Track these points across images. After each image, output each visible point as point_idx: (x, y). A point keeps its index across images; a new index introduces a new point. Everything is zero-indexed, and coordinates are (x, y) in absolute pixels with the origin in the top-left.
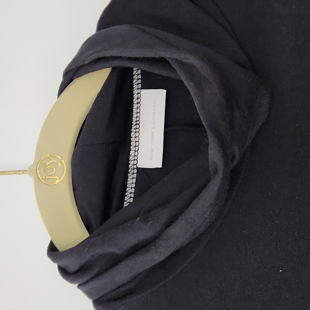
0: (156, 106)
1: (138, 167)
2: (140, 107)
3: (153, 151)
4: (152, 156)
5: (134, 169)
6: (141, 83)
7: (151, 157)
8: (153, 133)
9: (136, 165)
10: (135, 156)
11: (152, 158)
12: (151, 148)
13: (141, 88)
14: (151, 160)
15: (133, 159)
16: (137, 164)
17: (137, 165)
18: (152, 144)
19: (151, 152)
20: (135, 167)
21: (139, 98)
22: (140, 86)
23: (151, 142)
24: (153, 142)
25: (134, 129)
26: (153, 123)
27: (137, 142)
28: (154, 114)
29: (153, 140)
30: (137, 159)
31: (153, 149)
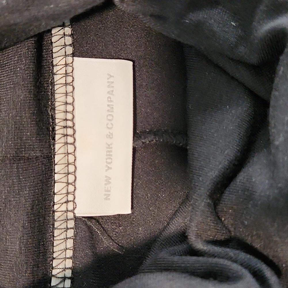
0: (114, 93)
1: (77, 215)
2: (72, 92)
3: (110, 183)
4: (109, 191)
5: (67, 220)
6: (73, 45)
7: (106, 193)
8: (109, 146)
9: (73, 211)
10: (68, 193)
11: (109, 195)
12: (106, 176)
13: (74, 55)
14: (106, 199)
15: (64, 200)
16: (74, 209)
17: (76, 211)
18: (109, 167)
19: (106, 184)
20: (70, 215)
21: (71, 74)
22: (70, 50)
23: (106, 164)
24: (110, 163)
25: (60, 136)
26: (110, 126)
27: (70, 164)
28: (109, 108)
29: (109, 161)
30: (74, 199)
31: (110, 178)
